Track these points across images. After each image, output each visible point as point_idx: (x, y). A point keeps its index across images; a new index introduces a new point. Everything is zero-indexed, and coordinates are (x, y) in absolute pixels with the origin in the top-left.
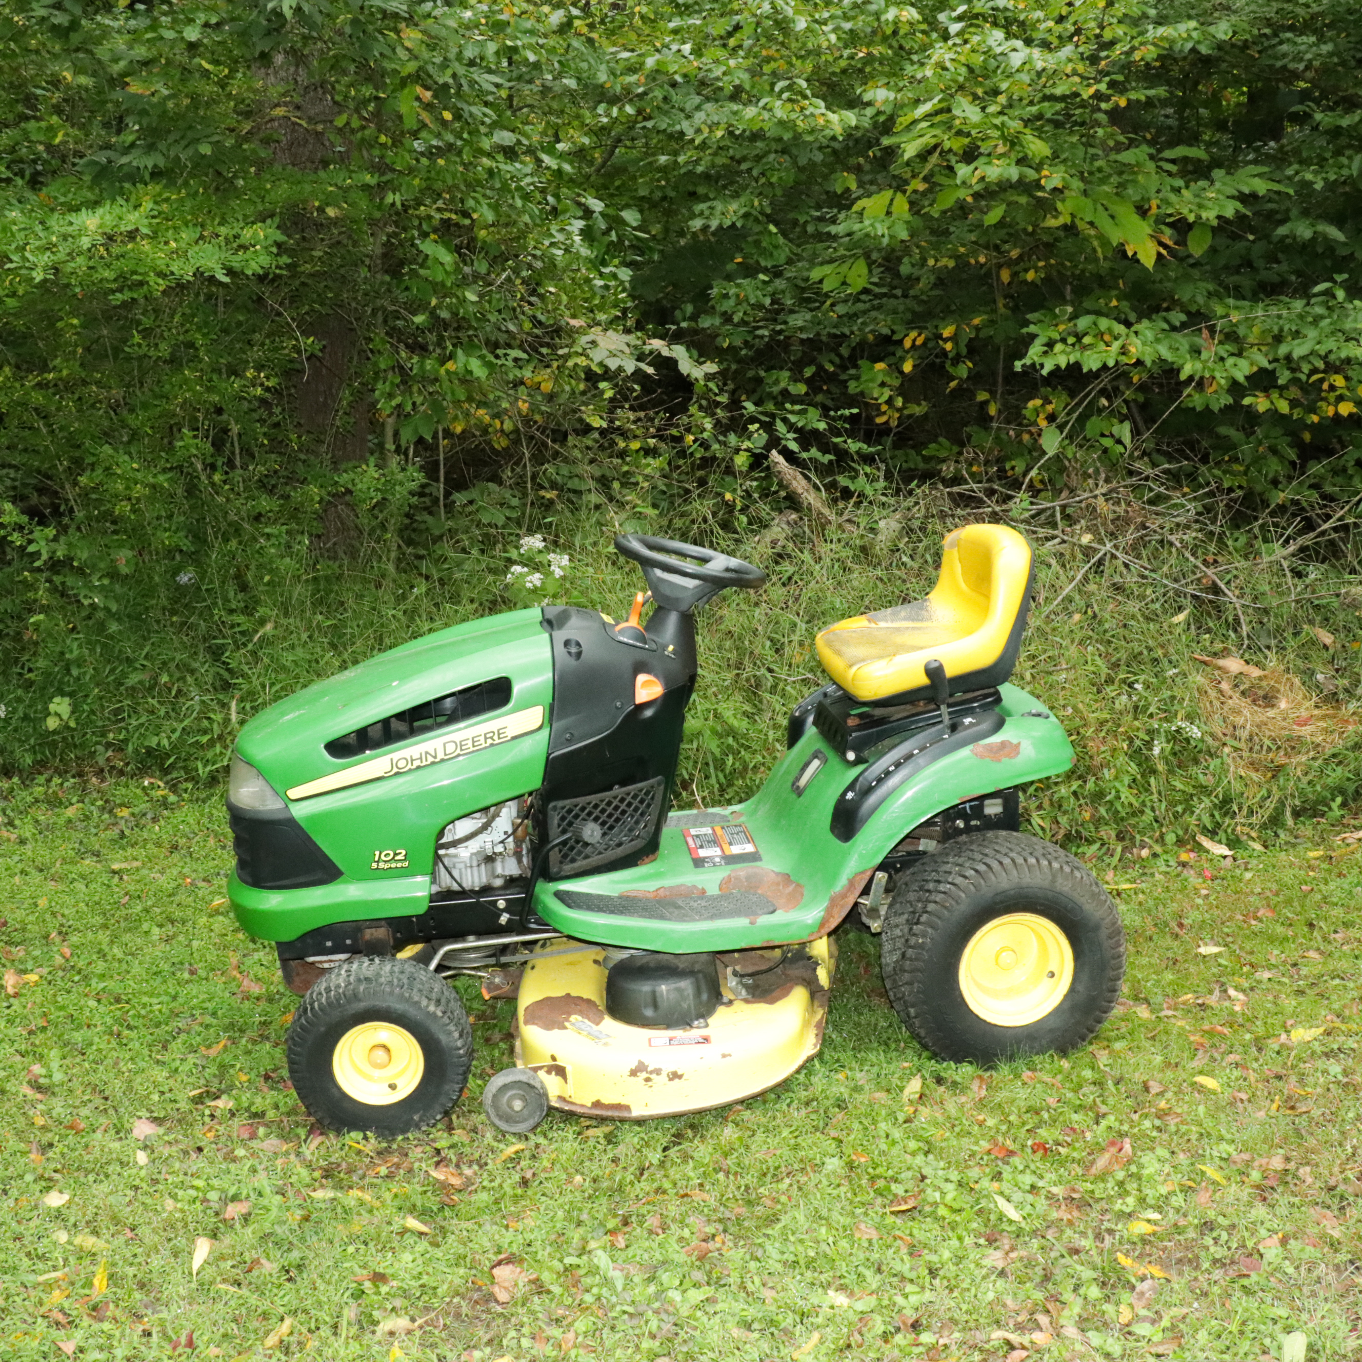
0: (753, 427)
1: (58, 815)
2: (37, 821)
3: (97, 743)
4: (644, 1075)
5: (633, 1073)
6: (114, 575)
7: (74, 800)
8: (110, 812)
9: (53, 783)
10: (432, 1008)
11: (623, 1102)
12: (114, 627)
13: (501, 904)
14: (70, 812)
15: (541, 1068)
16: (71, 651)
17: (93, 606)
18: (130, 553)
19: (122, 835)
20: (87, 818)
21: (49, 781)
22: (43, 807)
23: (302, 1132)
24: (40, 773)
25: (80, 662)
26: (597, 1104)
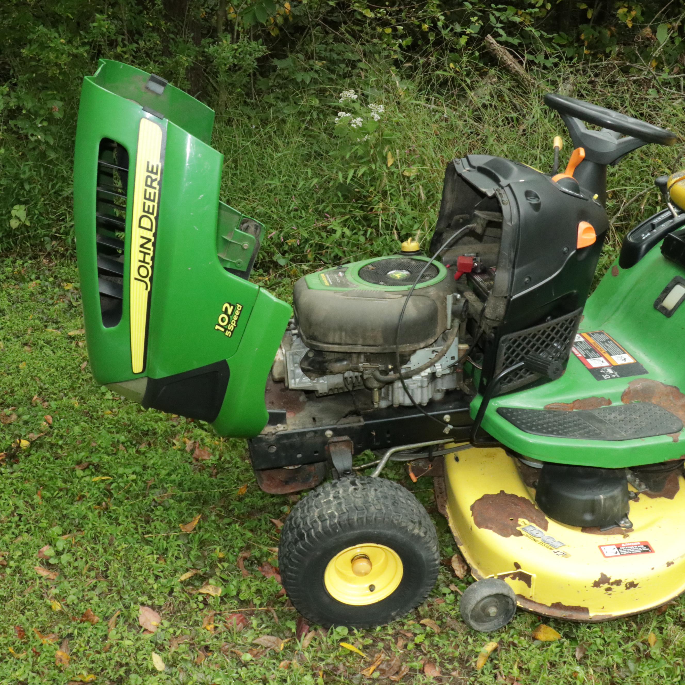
0: (474, 19)
1: (23, 290)
2: (9, 294)
3: (45, 235)
4: (606, 586)
5: (597, 584)
6: (50, 119)
7: (33, 277)
8: (59, 286)
9: (17, 264)
10: (416, 531)
11: (583, 605)
12: (52, 155)
13: (447, 418)
14: (32, 286)
15: (507, 575)
16: (24, 173)
17: (38, 141)
18: (61, 104)
19: (71, 305)
20: (43, 292)
21: (14, 262)
22: (13, 282)
23: (292, 626)
24: (7, 257)
25: (30, 180)
26: (558, 606)
